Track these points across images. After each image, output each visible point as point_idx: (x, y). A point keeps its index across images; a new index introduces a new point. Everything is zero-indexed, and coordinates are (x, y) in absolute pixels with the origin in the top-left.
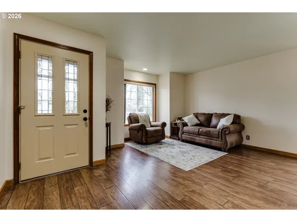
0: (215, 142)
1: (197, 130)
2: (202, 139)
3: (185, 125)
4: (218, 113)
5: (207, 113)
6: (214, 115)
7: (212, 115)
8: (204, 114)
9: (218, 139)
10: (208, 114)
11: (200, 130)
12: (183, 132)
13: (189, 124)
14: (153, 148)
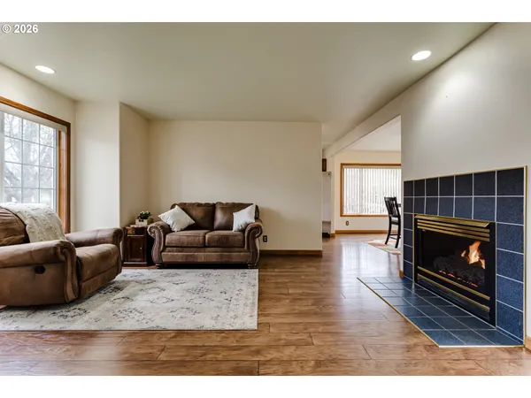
0: (236, 256)
1: (201, 238)
2: (211, 255)
3: (167, 230)
4: (224, 202)
5: (203, 202)
6: (218, 207)
7: (214, 206)
8: (199, 205)
9: (242, 249)
10: (207, 205)
11: (207, 236)
12: (165, 247)
13: (175, 228)
14: (108, 305)
